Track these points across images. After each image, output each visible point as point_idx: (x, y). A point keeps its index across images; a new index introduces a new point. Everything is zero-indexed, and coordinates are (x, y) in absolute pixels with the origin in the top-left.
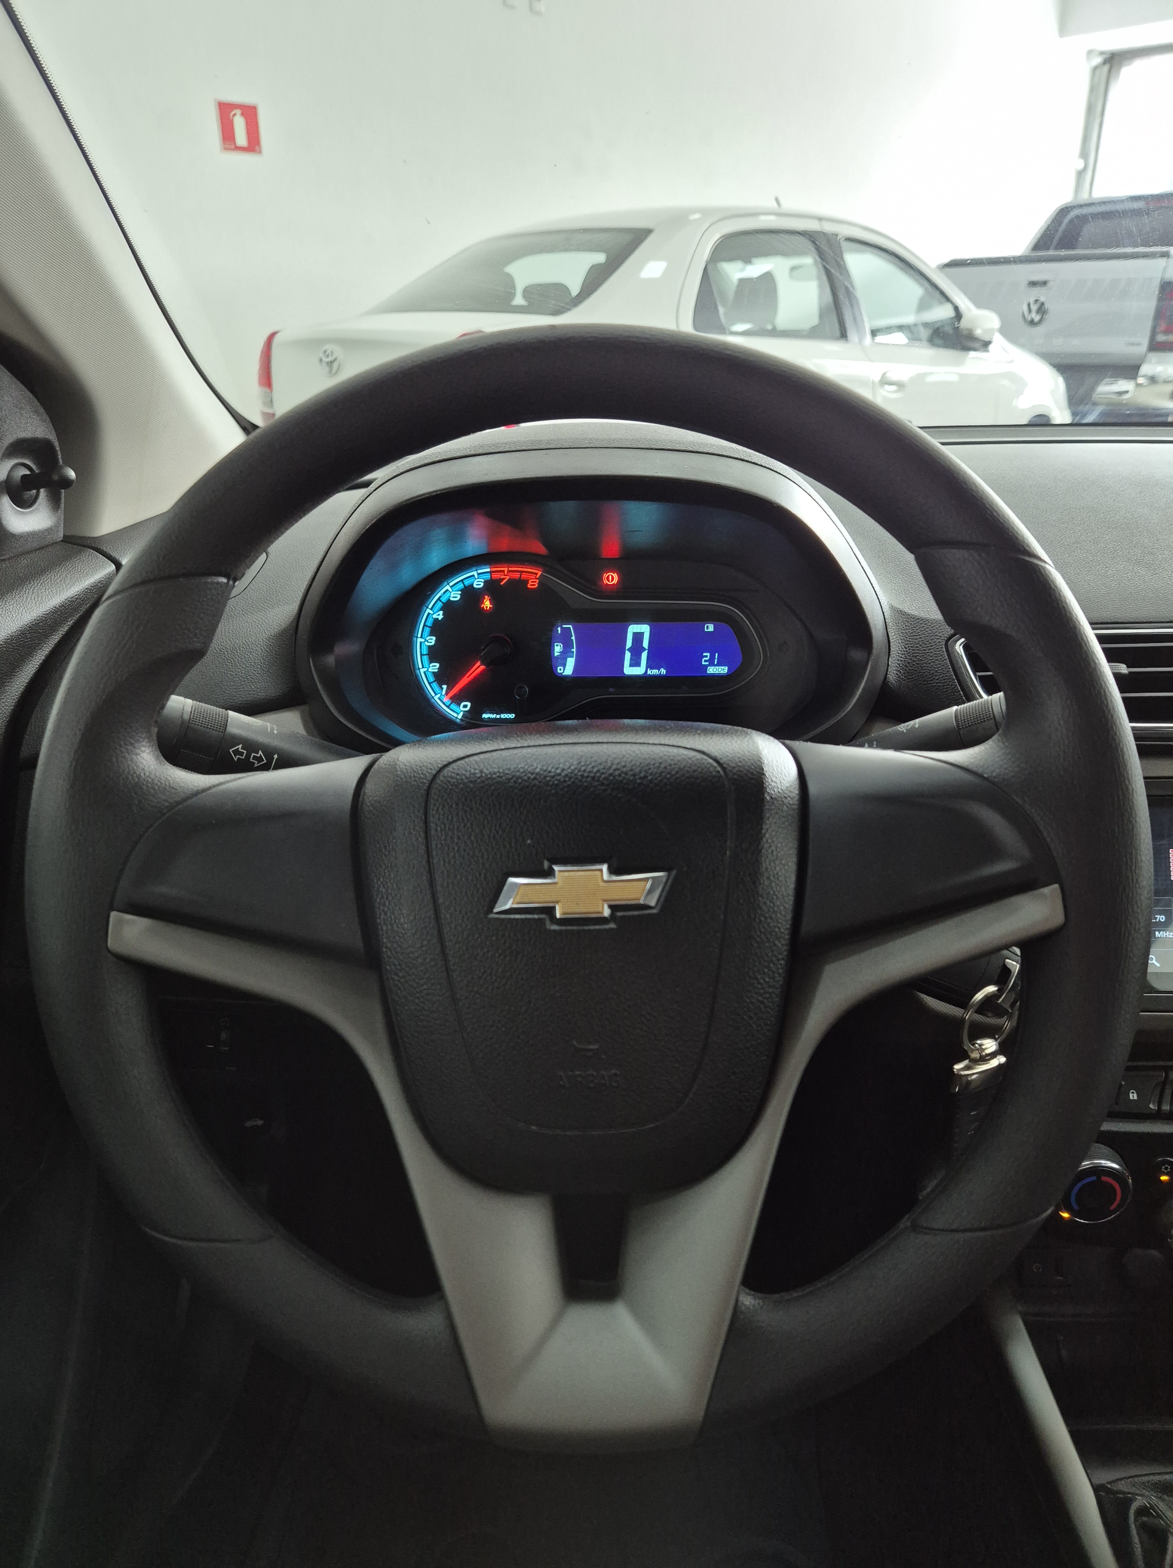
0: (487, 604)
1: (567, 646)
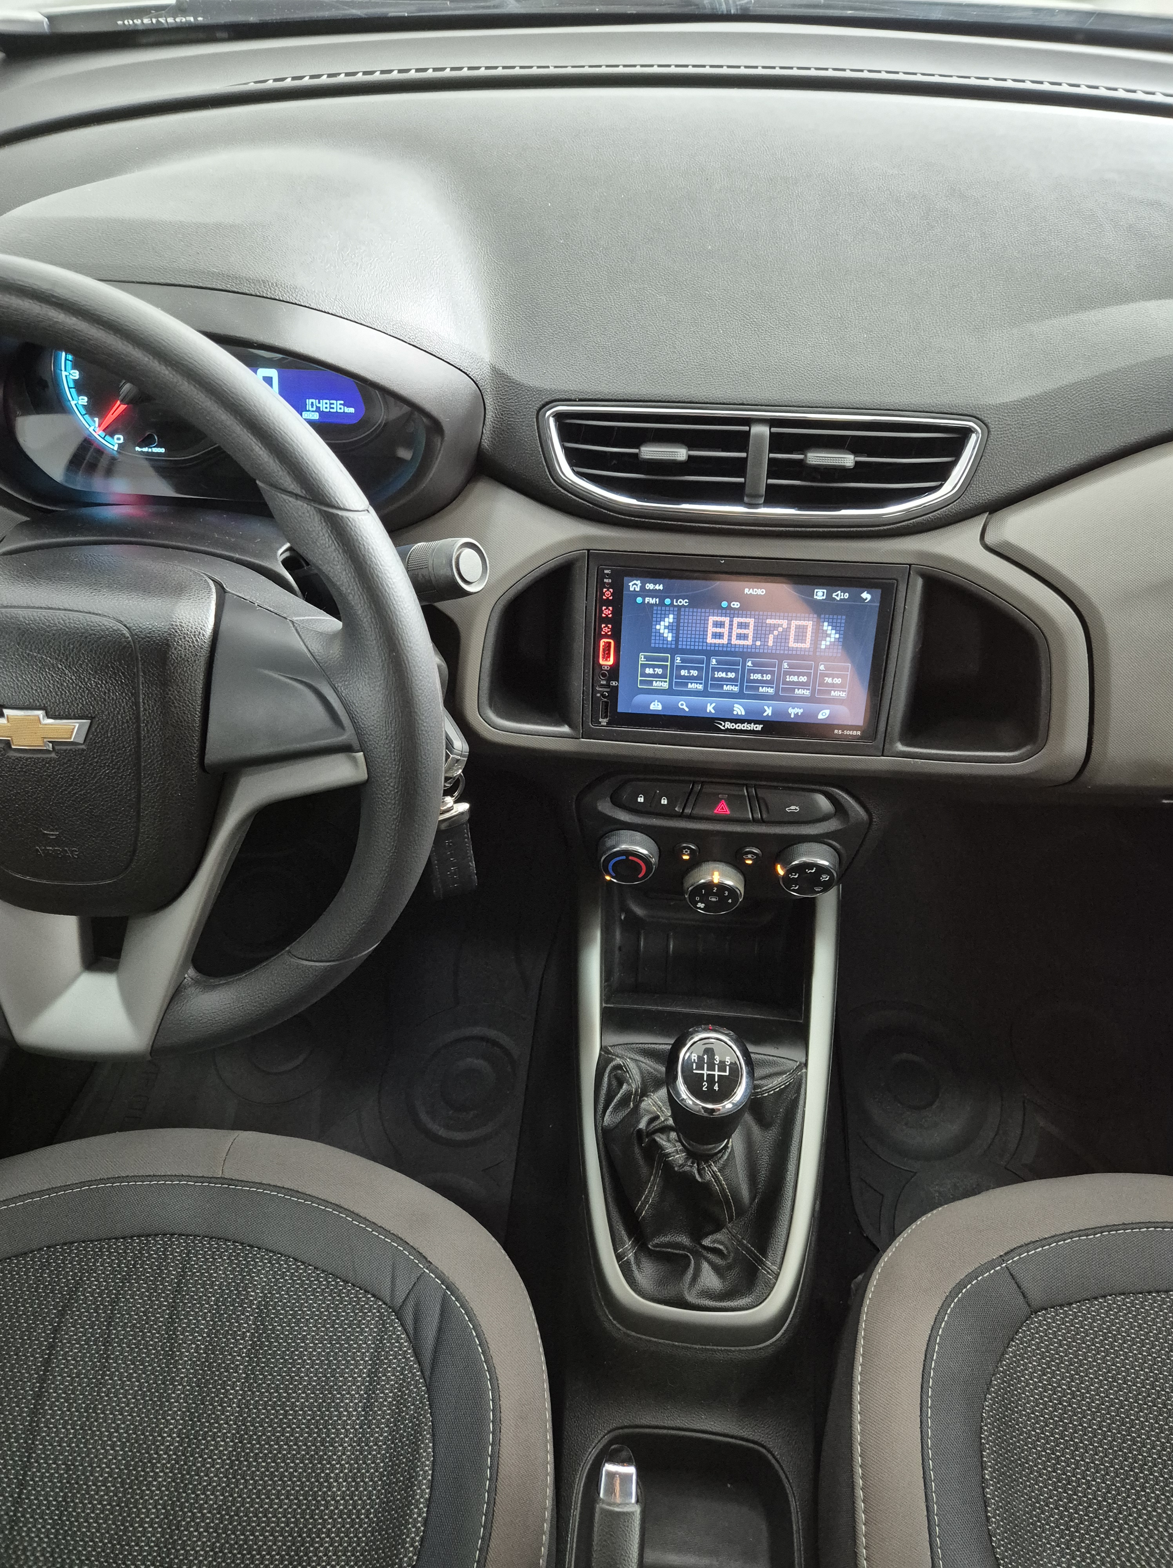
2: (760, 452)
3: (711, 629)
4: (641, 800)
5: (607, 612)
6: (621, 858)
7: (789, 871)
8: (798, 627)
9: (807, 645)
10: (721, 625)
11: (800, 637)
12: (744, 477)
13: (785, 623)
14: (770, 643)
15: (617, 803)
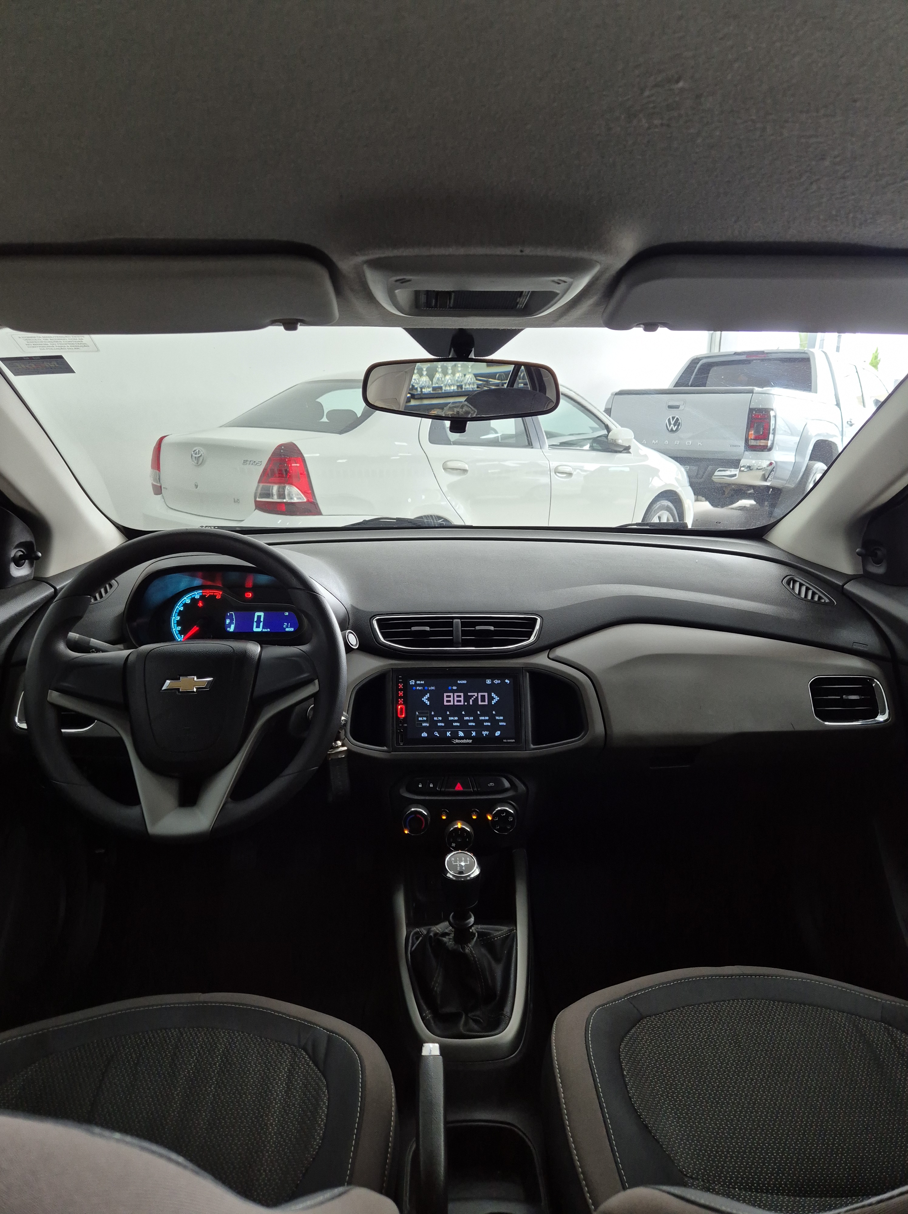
0: (200, 604)
1: (232, 620)
2: (457, 627)
3: (445, 699)
4: (420, 786)
5: (401, 693)
6: (411, 817)
7: (493, 817)
8: (481, 696)
9: (486, 703)
10: (449, 696)
11: (483, 699)
12: (453, 637)
13: (476, 694)
14: (471, 703)
15: (409, 791)
